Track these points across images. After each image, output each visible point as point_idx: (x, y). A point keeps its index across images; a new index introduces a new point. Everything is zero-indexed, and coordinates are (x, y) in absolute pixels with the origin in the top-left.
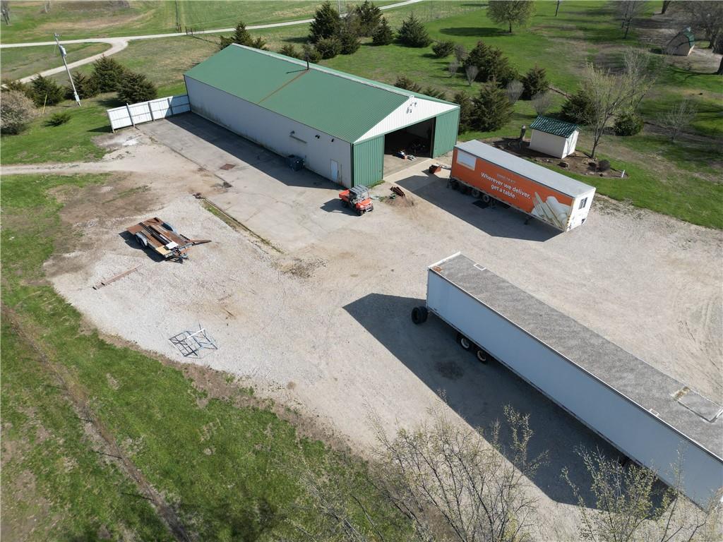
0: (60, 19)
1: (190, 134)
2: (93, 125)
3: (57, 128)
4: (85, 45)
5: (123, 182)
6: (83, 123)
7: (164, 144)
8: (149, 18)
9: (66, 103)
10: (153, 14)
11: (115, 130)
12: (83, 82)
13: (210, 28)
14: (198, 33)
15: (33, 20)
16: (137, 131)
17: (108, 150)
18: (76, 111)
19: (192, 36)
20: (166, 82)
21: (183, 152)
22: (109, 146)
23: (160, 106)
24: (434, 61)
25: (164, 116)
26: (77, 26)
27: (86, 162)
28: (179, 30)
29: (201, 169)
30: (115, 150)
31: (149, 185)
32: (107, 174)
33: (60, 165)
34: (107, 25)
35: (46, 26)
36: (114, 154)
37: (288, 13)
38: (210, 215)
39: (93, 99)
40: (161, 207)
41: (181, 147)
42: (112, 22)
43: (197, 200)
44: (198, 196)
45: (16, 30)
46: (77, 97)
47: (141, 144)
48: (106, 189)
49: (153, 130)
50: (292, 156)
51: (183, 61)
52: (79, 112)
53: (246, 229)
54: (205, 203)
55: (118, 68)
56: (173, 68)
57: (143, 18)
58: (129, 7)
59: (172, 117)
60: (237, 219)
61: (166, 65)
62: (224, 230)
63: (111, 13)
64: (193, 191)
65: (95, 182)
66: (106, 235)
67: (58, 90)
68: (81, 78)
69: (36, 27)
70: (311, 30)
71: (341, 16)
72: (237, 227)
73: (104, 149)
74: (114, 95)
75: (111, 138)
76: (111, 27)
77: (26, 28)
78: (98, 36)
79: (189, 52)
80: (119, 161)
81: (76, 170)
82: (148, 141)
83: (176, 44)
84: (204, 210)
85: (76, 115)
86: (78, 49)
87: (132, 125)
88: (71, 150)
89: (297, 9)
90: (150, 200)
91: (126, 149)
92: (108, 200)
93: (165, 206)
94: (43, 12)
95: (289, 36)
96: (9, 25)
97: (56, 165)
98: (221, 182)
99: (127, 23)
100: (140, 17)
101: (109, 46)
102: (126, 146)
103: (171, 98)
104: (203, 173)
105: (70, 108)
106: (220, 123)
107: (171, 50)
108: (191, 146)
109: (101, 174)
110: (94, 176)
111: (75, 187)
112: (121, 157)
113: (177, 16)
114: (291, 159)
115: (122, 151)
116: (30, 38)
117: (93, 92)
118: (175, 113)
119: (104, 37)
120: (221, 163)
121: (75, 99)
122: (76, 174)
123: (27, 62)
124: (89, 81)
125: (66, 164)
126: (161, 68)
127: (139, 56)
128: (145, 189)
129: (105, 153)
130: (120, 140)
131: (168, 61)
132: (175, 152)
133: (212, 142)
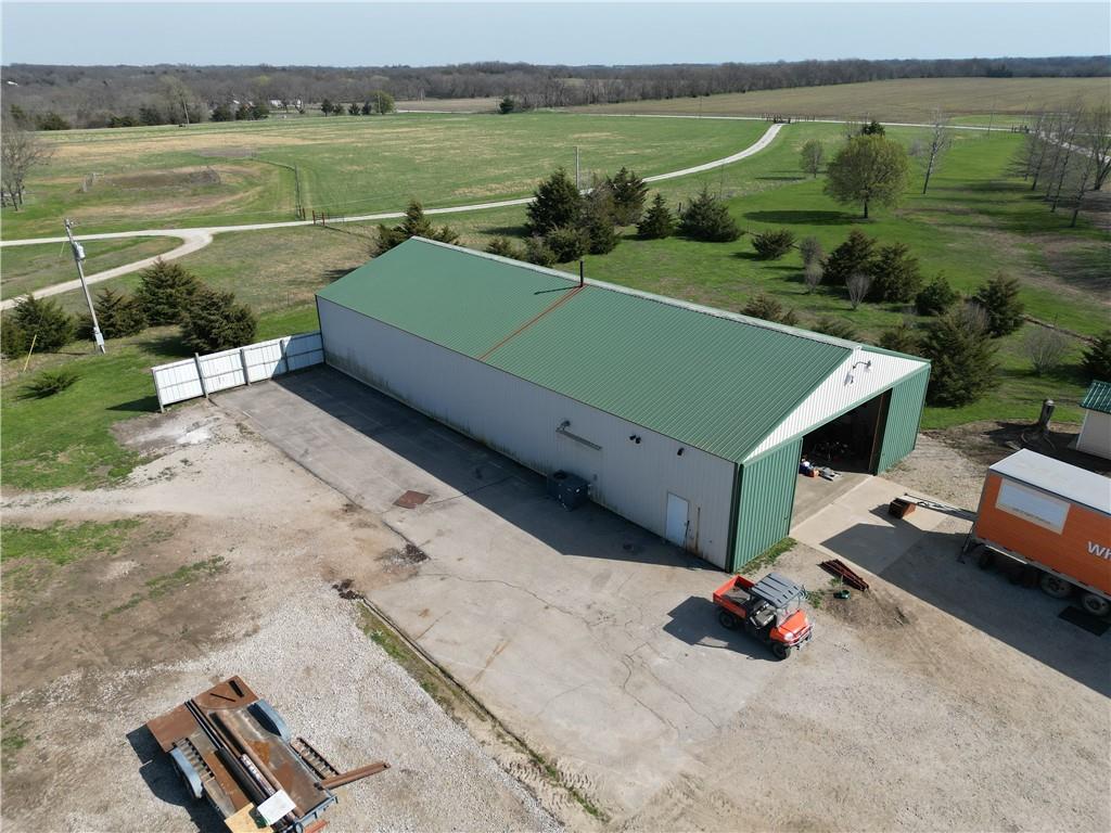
0: (105, 200)
1: (323, 414)
2: (121, 395)
3: (44, 401)
4: (137, 241)
5: (163, 547)
6: (101, 389)
7: (268, 441)
8: (251, 199)
9: (78, 346)
10: (259, 193)
11: (165, 406)
12: (115, 308)
13: (353, 214)
14: (332, 220)
15: (61, 203)
16: (212, 409)
17: (144, 455)
18: (94, 363)
19: (324, 226)
20: (276, 305)
21: (308, 460)
22: (147, 445)
23: (264, 357)
24: (761, 264)
25: (270, 375)
26: (130, 211)
27: (87, 489)
28: (301, 216)
29: (350, 508)
30: (158, 457)
31: (227, 556)
32: (129, 524)
33: (26, 497)
34: (180, 210)
35: (80, 212)
36: (155, 468)
37: (479, 191)
38: (379, 655)
39: (134, 338)
40: (249, 626)
41: (305, 446)
42: (190, 204)
43: (345, 601)
44: (346, 590)
45: (28, 219)
46: (99, 337)
47: (217, 439)
48: (121, 568)
49: (245, 407)
50: (562, 475)
51: (308, 267)
52: (99, 367)
53: (483, 712)
54: (365, 612)
55: (187, 283)
56: (289, 278)
57: (241, 199)
58: (220, 183)
59: (287, 377)
60: (451, 670)
61: (278, 274)
62: (421, 718)
63: (190, 192)
64: (332, 572)
65: (98, 547)
66: (90, 743)
67: (64, 323)
68: (114, 300)
69: (62, 213)
70: (529, 215)
71: (582, 192)
72: (456, 703)
73: (135, 454)
74: (174, 331)
75: (155, 425)
76: (187, 212)
77: (46, 215)
78: (162, 226)
79: (319, 252)
80: (163, 484)
81: (59, 511)
82: (233, 431)
83: (295, 238)
84: (363, 638)
85: (91, 372)
86: (123, 247)
87: (204, 396)
88: (61, 458)
89: (494, 186)
90: (224, 604)
91: (182, 454)
92: (118, 604)
93: (260, 622)
94: (80, 191)
95: (488, 225)
96: (20, 211)
97: (17, 499)
98: (401, 546)
99: (214, 205)
100: (238, 197)
101: (181, 242)
102: (184, 446)
103: (287, 339)
104: (356, 517)
105: (81, 358)
106: (388, 389)
107: (287, 249)
108: (325, 445)
109: (116, 524)
110: (99, 529)
111: (46, 563)
112: (169, 474)
113: (298, 196)
114: (561, 483)
115: (173, 460)
116: (47, 231)
117: (135, 326)
118: (292, 368)
119: (172, 228)
120: (395, 489)
121: (94, 340)
122: (58, 523)
123: (29, 269)
124: (129, 306)
125: (41, 496)
126: (267, 280)
127: (229, 258)
128: (216, 566)
129: (137, 464)
130: (173, 430)
131: (282, 267)
132: (292, 459)
133: (372, 434)
